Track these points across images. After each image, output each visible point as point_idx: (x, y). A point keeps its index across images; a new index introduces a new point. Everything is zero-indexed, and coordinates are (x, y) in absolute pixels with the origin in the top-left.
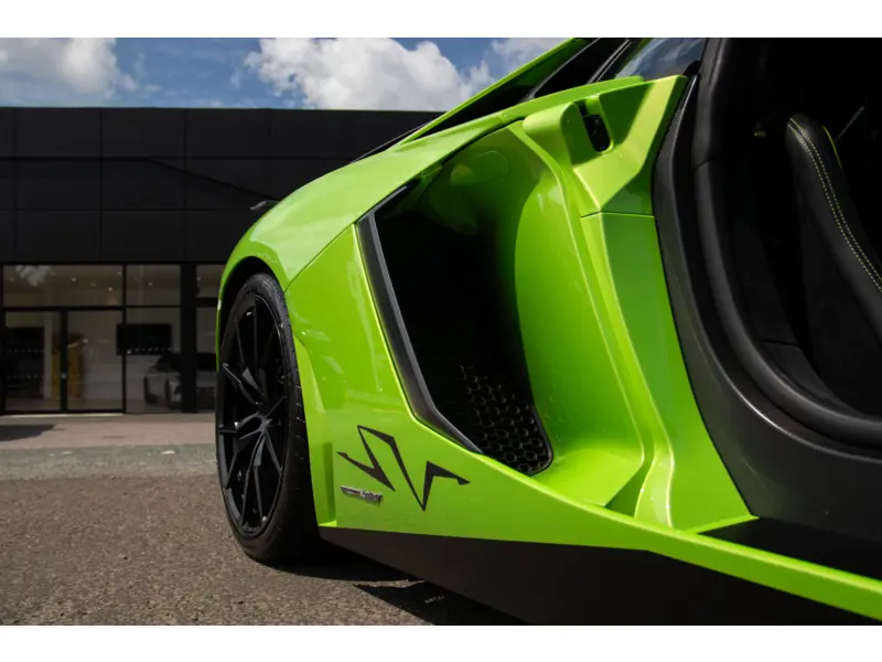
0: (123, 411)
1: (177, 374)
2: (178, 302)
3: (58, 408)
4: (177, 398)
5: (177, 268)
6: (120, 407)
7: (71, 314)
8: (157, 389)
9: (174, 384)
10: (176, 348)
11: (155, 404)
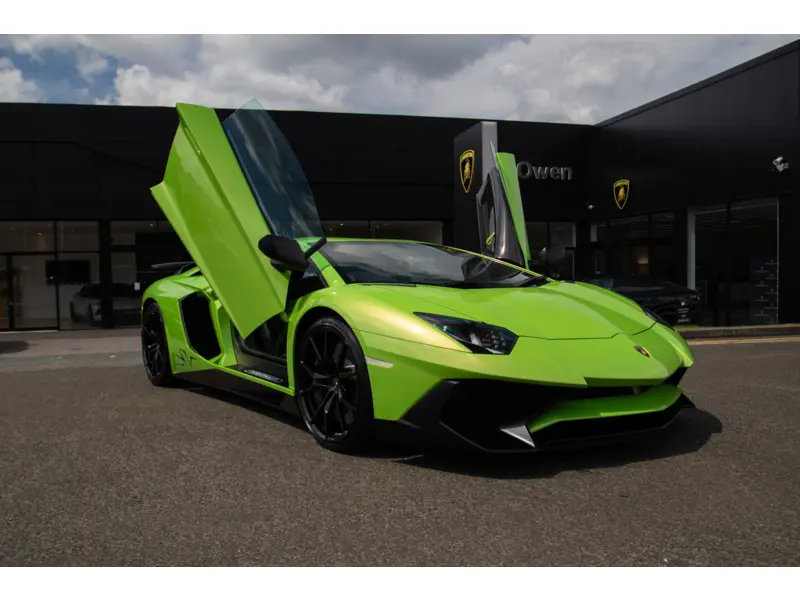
0: (58, 328)
1: (97, 301)
2: (97, 249)
3: (8, 327)
4: (98, 317)
5: (95, 224)
6: (55, 325)
7: (15, 258)
8: (81, 310)
9: (96, 308)
10: (96, 280)
11: (81, 323)
